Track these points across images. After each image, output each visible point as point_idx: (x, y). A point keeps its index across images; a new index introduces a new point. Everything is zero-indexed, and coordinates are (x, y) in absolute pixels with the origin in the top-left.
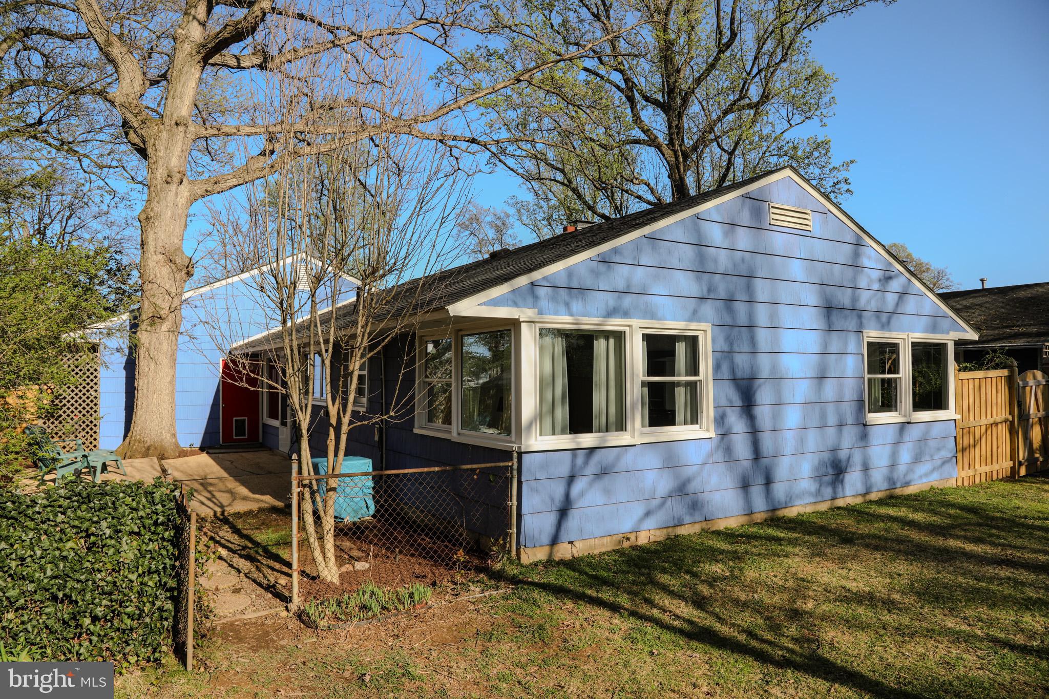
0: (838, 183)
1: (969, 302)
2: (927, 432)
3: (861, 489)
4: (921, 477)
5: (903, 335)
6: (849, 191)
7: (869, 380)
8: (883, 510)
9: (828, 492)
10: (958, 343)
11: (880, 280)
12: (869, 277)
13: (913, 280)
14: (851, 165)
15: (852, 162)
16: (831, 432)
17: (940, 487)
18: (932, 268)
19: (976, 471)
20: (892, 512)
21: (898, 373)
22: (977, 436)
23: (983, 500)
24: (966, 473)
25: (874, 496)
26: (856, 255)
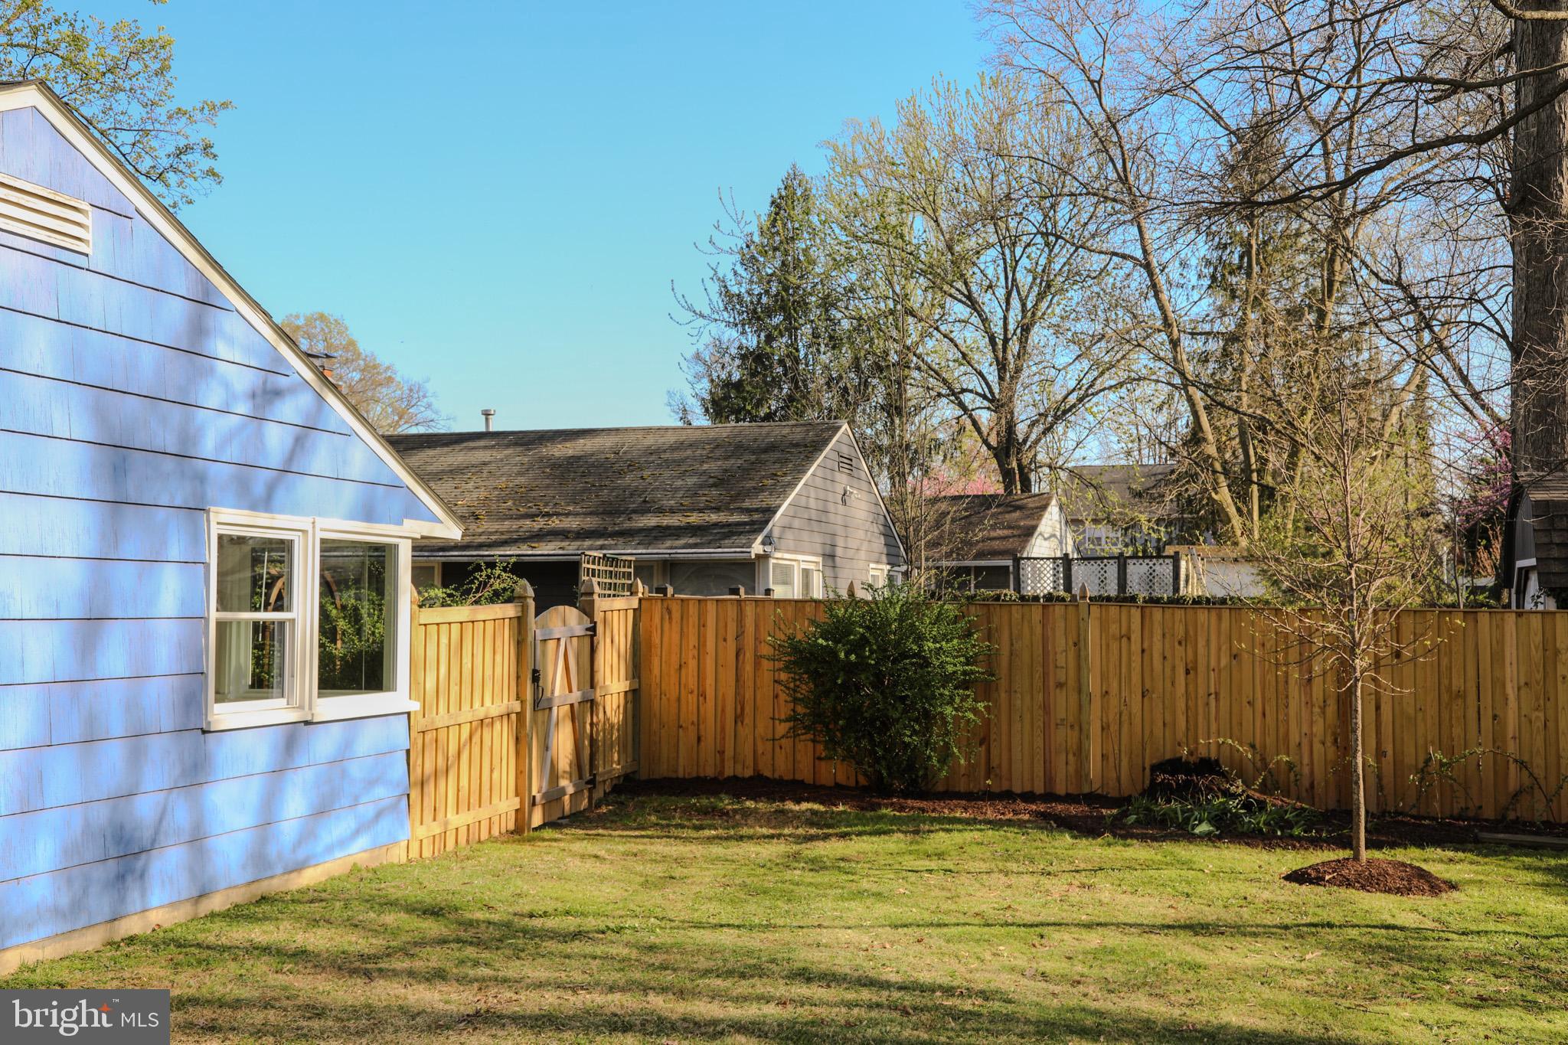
0: (187, 149)
1: (455, 457)
2: (348, 744)
3: (185, 888)
4: (330, 849)
5: (302, 522)
6: (211, 173)
7: (222, 626)
8: (240, 934)
9: (100, 905)
10: (422, 547)
11: (254, 396)
12: (227, 386)
13: (331, 399)
14: (222, 114)
15: (225, 105)
16: (114, 754)
17: (374, 865)
18: (398, 378)
19: (446, 824)
20: (259, 934)
21: (289, 609)
22: (453, 749)
23: (454, 885)
24: (428, 830)
25: (217, 903)
26: (199, 330)
